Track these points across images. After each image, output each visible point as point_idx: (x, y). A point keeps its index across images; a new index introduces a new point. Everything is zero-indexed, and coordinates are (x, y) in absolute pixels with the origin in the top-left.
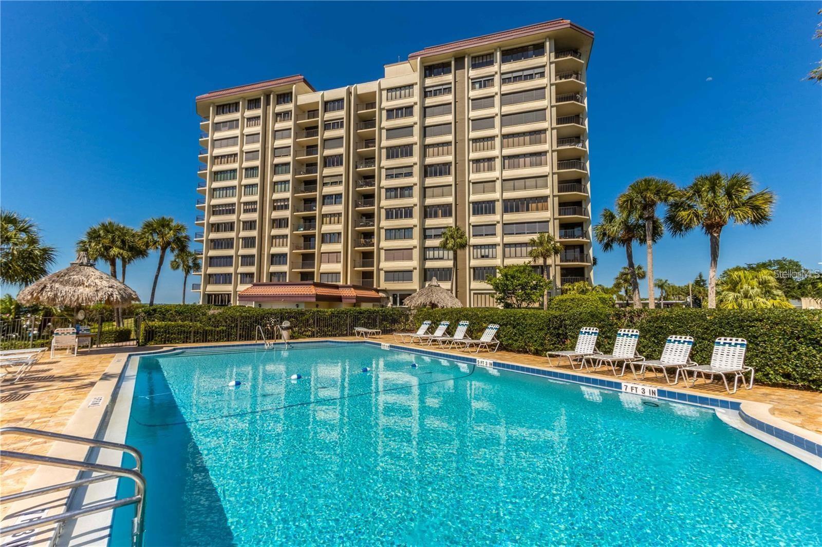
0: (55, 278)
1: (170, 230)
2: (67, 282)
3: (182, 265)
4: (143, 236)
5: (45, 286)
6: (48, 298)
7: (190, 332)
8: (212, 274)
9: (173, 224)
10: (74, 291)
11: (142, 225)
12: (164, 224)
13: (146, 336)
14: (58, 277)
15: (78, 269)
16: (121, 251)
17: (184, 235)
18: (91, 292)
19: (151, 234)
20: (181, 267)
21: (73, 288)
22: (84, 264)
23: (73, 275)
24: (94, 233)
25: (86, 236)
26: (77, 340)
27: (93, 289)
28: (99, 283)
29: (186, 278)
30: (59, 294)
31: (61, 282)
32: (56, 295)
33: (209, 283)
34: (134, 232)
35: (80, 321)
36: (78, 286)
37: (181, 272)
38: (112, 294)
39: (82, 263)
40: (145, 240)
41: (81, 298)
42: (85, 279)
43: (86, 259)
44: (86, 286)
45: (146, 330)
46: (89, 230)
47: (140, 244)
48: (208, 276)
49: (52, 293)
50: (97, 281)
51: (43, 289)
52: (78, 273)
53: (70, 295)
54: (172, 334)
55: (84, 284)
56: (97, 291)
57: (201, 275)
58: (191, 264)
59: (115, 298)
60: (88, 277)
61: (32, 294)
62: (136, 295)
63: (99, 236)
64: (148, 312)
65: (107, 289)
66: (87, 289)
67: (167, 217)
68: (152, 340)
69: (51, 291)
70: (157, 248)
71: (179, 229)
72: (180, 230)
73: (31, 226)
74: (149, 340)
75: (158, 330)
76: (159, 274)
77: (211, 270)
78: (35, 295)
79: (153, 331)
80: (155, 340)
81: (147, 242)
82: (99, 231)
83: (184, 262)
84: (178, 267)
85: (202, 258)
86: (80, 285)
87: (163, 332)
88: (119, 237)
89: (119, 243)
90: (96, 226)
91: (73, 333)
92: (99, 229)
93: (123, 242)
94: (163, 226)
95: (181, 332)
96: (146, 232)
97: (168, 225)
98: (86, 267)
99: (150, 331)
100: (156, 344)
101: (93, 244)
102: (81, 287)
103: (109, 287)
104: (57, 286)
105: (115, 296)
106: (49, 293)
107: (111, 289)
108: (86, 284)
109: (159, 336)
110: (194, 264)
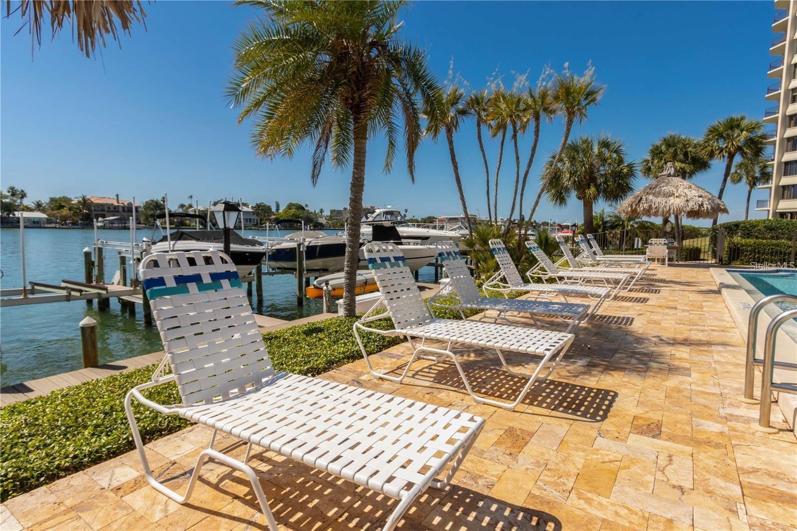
0: (648, 190)
1: (742, 131)
2: (659, 193)
3: (745, 177)
4: (707, 144)
5: (641, 199)
6: (644, 209)
7: (790, 253)
8: (788, 186)
9: (744, 123)
10: (666, 202)
11: (705, 131)
12: (733, 125)
13: (730, 254)
14: (651, 189)
15: (666, 181)
16: (683, 165)
17: (759, 134)
18: (681, 202)
19: (717, 139)
20: (744, 180)
21: (665, 200)
22: (672, 174)
23: (663, 186)
24: (656, 150)
25: (649, 154)
26: (667, 251)
27: (683, 199)
28: (688, 193)
29: (750, 192)
30: (653, 205)
31: (654, 193)
32: (650, 206)
33: (783, 198)
34: (695, 142)
35: (667, 233)
36: (669, 196)
37: (744, 186)
38: (702, 204)
39: (670, 174)
40: (709, 148)
41: (672, 209)
42: (674, 190)
43: (673, 169)
44: (677, 197)
45: (730, 248)
46: (651, 148)
47: (703, 154)
48: (781, 190)
49: (648, 205)
50: (686, 190)
51: (639, 201)
52: (667, 184)
53: (662, 206)
54: (763, 254)
55: (674, 194)
56: (687, 201)
57: (770, 188)
58: (757, 175)
59: (706, 208)
60: (677, 187)
61: (632, 206)
62: (724, 205)
63: (661, 152)
64: (729, 228)
65: (697, 198)
66: (677, 199)
67: (736, 116)
68: (737, 259)
69: (647, 203)
70: (724, 156)
71: (751, 129)
72: (754, 128)
73: (620, 146)
74: (734, 259)
75: (744, 248)
76: (724, 187)
77: (786, 181)
78: (634, 207)
79: (739, 248)
80: (741, 260)
81: (712, 150)
82: (661, 147)
83: (747, 173)
84: (740, 180)
85: (772, 166)
86: (670, 196)
87: (751, 251)
88: (681, 149)
89: (681, 157)
90: (658, 143)
91: (665, 244)
92: (661, 144)
93: (686, 154)
94: (732, 128)
95: (777, 252)
96: (709, 139)
97: (738, 126)
98: (674, 178)
99: (734, 250)
100: (743, 264)
101: (656, 161)
102: (672, 198)
103: (699, 197)
104: (651, 198)
105: (705, 206)
106: (645, 205)
107: (701, 199)
108: (676, 194)
109: (746, 255)
110: (762, 174)
